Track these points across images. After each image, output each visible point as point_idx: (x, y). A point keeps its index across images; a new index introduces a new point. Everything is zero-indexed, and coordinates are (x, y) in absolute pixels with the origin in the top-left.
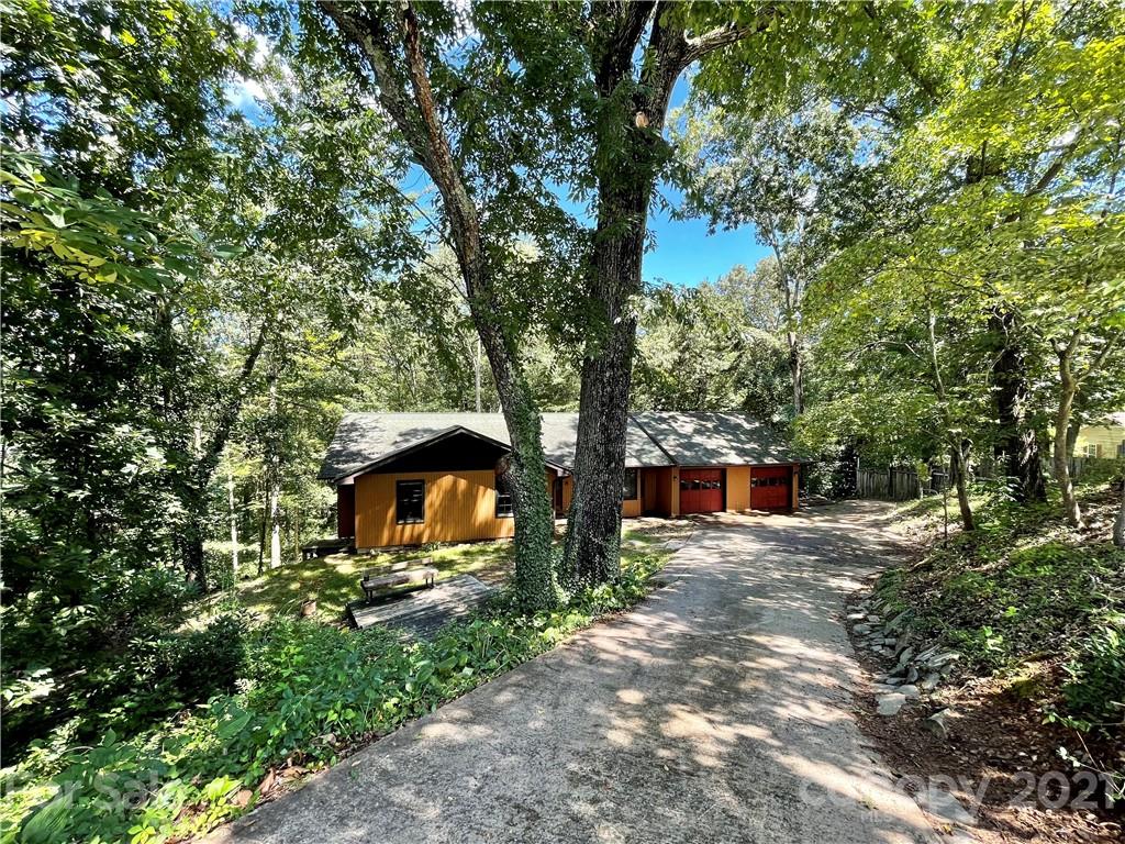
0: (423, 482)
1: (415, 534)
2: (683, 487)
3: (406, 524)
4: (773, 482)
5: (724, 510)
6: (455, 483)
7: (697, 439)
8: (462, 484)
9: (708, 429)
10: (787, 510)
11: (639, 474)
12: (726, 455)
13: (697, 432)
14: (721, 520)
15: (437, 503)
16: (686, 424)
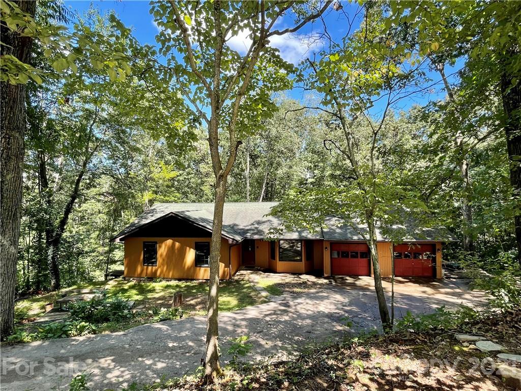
0: (156, 243)
1: (153, 270)
3: (148, 266)
5: (370, 275)
6: (173, 245)
8: (177, 244)
15: (165, 254)
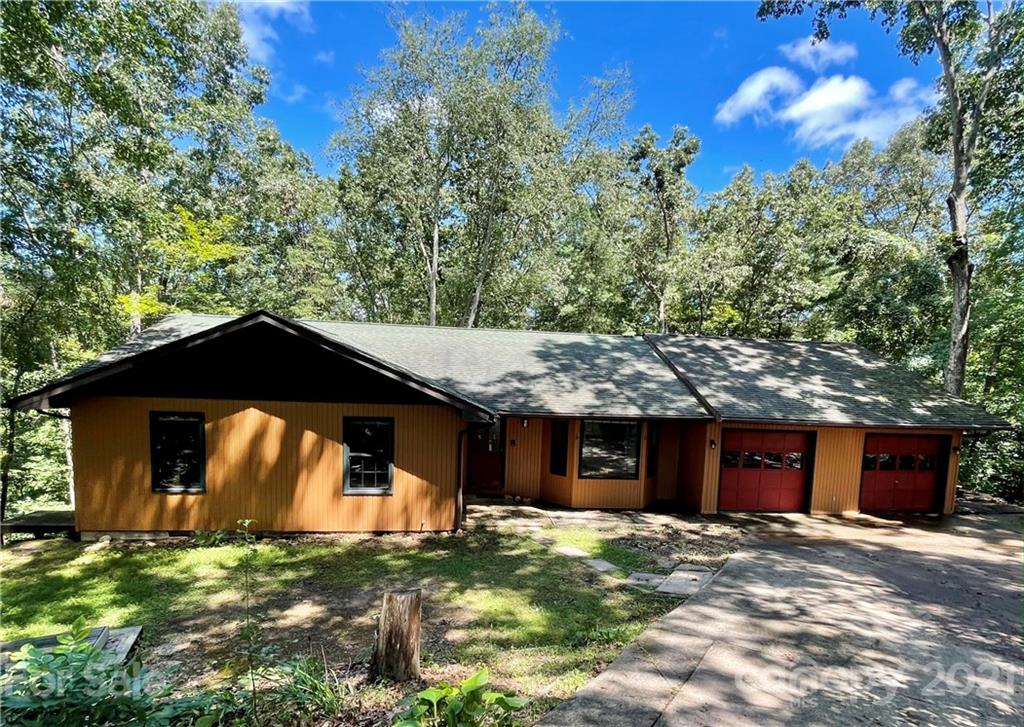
0: (202, 417)
2: (727, 462)
4: (907, 463)
5: (805, 508)
7: (770, 382)
8: (277, 426)
9: (791, 368)
10: (935, 519)
11: (645, 433)
12: (820, 410)
13: (769, 370)
14: (797, 530)
16: (749, 359)
